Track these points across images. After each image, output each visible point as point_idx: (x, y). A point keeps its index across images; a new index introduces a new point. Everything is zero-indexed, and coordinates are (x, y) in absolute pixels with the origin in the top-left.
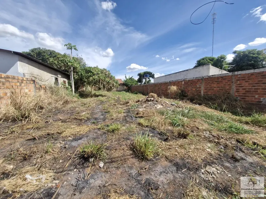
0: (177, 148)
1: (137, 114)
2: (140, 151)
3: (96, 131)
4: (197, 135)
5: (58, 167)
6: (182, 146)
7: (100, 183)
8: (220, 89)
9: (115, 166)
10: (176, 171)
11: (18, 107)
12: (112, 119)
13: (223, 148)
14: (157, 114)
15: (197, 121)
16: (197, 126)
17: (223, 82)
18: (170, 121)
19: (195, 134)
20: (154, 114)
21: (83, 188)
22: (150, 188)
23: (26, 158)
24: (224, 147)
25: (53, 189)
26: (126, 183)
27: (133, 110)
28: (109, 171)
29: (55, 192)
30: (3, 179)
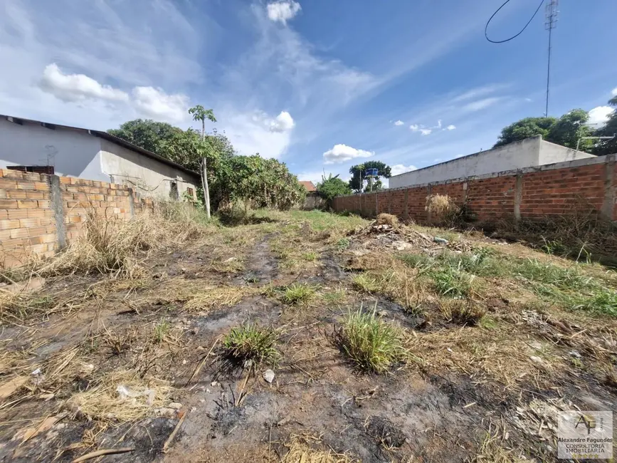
0: (449, 350)
1: (350, 262)
2: (356, 350)
3: (256, 299)
4: (504, 319)
5: (179, 373)
6: (463, 343)
7: (267, 416)
8: (568, 201)
9: (301, 382)
10: (448, 406)
11: (101, 244)
12: (292, 274)
13: (579, 355)
14: (397, 264)
15: (503, 283)
16: (504, 297)
17: (578, 182)
18: (430, 280)
19: (498, 315)
20: (390, 263)
21: (232, 424)
22: (383, 440)
23: (117, 351)
24: (581, 354)
25: (171, 421)
26: (326, 423)
27: (340, 254)
28: (288, 393)
29: (175, 426)
30: (76, 390)
